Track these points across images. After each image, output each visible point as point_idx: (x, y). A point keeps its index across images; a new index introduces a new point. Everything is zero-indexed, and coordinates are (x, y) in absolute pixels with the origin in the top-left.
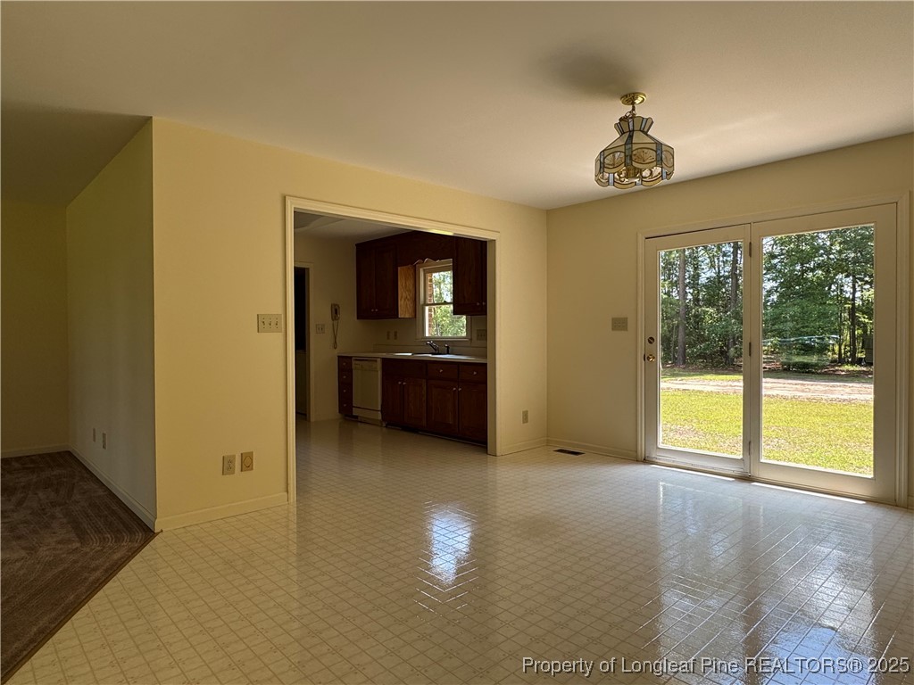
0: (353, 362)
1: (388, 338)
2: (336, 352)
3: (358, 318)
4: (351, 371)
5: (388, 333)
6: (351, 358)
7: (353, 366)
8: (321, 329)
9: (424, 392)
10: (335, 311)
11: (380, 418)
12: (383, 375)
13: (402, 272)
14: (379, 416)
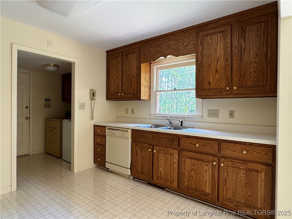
0: (107, 131)
1: (127, 113)
2: (93, 123)
3: (107, 100)
4: (105, 136)
5: (127, 110)
6: (105, 127)
7: (107, 133)
8: (82, 106)
9: (176, 160)
10: (93, 94)
11: (129, 173)
12: (133, 142)
13: (144, 67)
14: (129, 172)
